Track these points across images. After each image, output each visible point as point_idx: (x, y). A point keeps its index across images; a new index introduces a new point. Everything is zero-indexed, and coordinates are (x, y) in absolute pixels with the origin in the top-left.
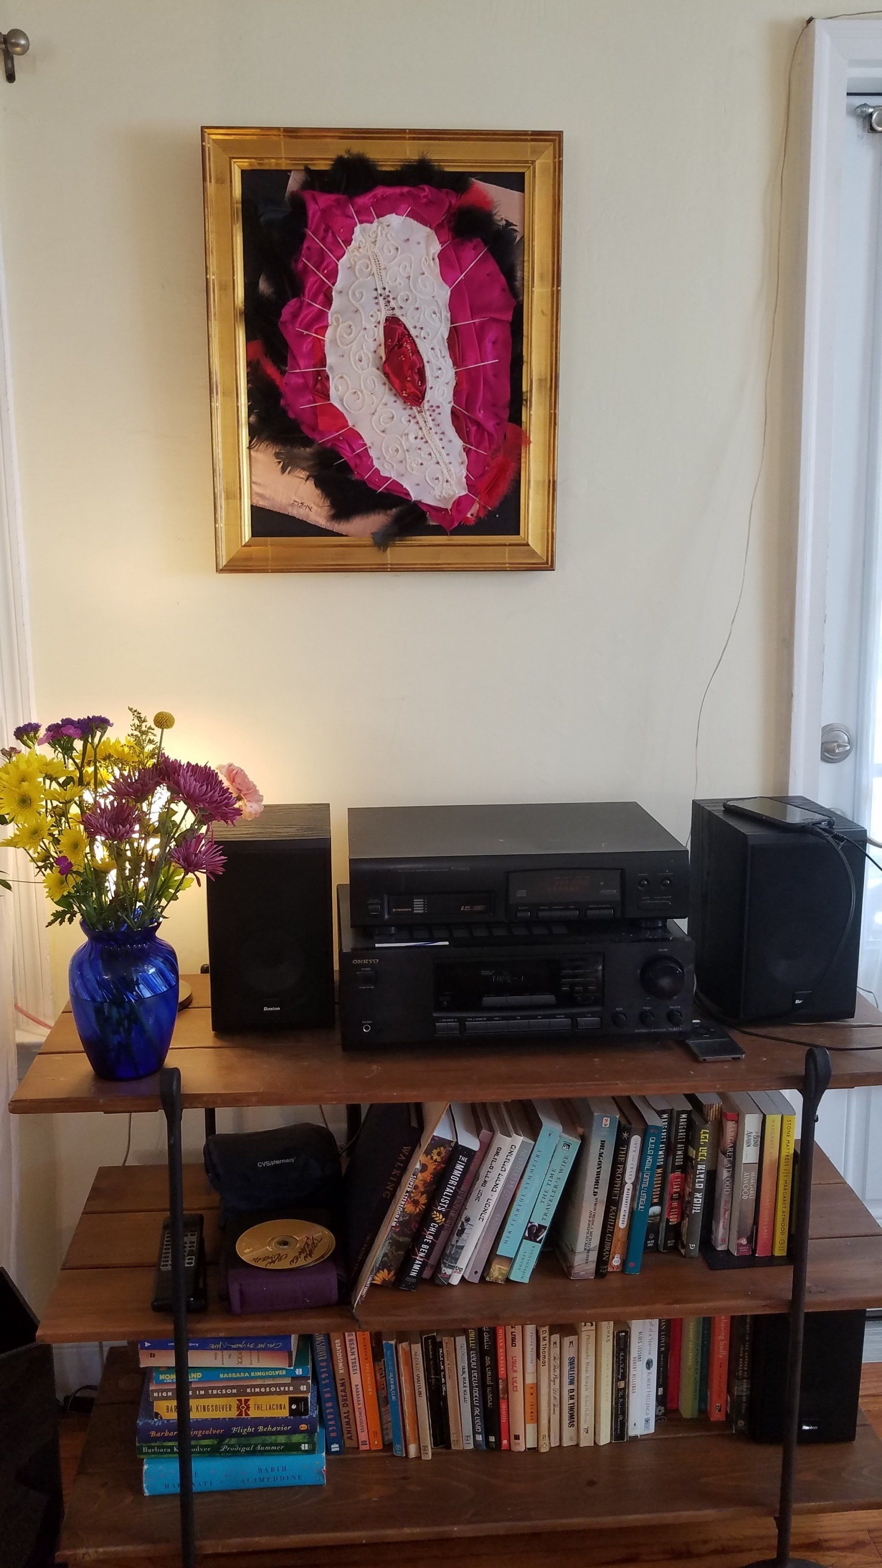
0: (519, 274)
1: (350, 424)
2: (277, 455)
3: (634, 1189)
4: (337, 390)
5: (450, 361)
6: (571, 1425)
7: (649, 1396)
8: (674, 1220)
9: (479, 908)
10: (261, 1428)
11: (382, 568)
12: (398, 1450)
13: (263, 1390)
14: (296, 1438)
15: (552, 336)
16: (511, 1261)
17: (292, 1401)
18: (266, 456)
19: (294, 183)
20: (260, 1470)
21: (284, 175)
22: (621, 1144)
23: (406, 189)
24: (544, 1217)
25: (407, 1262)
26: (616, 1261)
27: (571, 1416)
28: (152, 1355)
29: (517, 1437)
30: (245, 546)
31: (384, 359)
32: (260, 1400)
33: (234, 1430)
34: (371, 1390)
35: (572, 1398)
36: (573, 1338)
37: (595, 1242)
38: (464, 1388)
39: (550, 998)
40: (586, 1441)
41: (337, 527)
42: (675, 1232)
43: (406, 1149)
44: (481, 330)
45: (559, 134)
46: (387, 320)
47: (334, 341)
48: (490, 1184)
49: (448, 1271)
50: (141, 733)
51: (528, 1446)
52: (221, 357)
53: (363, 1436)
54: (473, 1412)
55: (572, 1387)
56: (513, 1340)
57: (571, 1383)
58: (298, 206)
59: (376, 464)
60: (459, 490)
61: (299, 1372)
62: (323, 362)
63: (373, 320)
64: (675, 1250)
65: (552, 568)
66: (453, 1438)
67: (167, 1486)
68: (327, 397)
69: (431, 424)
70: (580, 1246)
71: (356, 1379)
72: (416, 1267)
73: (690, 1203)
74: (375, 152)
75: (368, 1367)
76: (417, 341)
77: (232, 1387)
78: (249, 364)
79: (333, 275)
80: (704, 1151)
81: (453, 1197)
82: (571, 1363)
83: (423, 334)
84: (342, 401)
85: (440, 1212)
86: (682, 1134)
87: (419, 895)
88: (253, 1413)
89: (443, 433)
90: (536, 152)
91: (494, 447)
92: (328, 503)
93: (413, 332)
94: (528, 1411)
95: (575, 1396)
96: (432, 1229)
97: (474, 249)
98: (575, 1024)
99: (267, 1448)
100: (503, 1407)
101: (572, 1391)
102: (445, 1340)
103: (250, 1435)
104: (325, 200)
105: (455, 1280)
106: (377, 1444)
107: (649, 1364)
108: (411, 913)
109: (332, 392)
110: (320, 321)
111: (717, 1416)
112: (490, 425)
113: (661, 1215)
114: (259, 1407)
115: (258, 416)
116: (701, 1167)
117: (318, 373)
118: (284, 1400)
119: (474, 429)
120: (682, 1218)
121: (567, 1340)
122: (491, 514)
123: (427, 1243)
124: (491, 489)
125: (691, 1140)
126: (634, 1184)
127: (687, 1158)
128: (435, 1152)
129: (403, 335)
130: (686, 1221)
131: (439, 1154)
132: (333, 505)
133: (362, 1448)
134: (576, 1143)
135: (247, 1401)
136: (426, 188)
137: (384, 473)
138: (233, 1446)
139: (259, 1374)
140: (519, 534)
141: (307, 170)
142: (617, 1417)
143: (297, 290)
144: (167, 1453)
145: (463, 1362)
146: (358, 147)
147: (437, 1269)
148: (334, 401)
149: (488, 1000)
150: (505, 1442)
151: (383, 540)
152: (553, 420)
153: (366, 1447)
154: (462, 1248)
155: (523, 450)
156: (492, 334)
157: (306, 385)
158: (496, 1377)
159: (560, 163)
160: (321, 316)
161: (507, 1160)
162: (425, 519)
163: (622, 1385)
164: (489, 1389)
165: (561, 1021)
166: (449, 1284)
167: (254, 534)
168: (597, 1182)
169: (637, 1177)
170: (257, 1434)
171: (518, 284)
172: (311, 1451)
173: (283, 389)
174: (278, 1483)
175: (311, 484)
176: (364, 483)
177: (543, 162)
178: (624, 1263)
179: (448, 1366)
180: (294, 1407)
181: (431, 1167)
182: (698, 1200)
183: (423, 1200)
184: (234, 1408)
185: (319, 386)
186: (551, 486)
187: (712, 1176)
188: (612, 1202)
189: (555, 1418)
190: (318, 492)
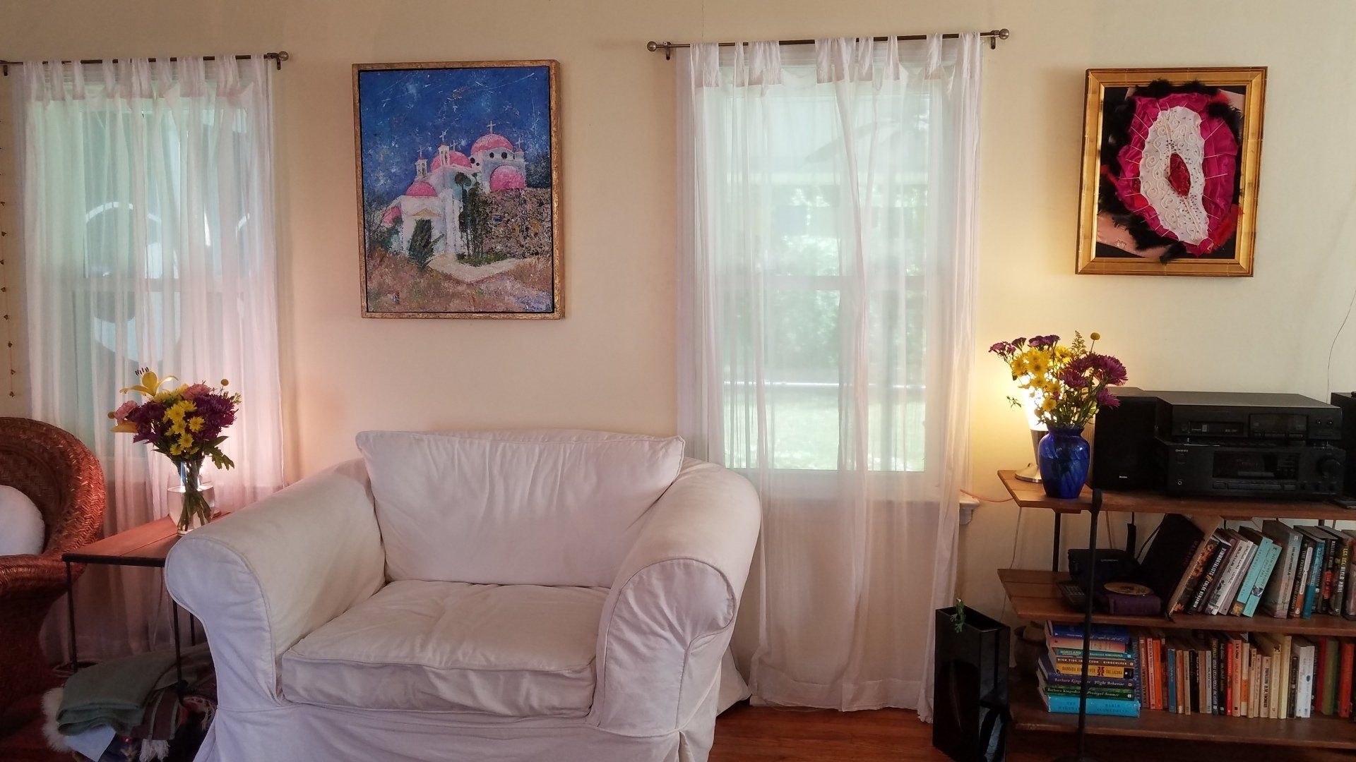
0: (1240, 133)
1: (1149, 204)
2: (1113, 219)
3: (1308, 575)
4: (1144, 188)
5: (1203, 175)
6: (1265, 706)
7: (1307, 696)
8: (1326, 597)
9: (1235, 431)
10: (1109, 683)
11: (1161, 274)
12: (1172, 709)
13: (1111, 663)
14: (1125, 691)
15: (1257, 162)
16: (1244, 605)
17: (1126, 670)
18: (1108, 219)
19: (1129, 93)
20: (1106, 705)
21: (1126, 89)
22: (1303, 550)
23: (1185, 94)
24: (1262, 583)
25: (1192, 600)
26: (1297, 612)
27: (1265, 701)
28: (1056, 642)
29: (1236, 709)
30: (1092, 261)
31: (1169, 174)
32: (1109, 668)
33: (1096, 682)
34: (1159, 677)
35: (1266, 691)
36: (1268, 658)
37: (1288, 599)
38: (1209, 680)
39: (1271, 474)
40: (1273, 716)
41: (1141, 254)
42: (1327, 603)
43: (1196, 543)
44: (1220, 159)
45: (1266, 68)
46: (1172, 155)
47: (1144, 165)
48: (1235, 565)
49: (1212, 607)
50: (1079, 343)
51: (1242, 714)
52: (1087, 172)
53: (1153, 701)
54: (1212, 693)
55: (1266, 685)
56: (1237, 655)
57: (1266, 683)
58: (1132, 103)
59: (1162, 223)
60: (1203, 236)
61: (1129, 656)
62: (1138, 174)
63: (1165, 155)
64: (1326, 613)
65: (1252, 276)
66: (1201, 707)
67: (1060, 708)
68: (1139, 191)
69: (1191, 204)
70: (1280, 600)
71: (1151, 670)
72: (1197, 603)
73: (1337, 587)
74: (1171, 78)
75: (1158, 664)
76: (1187, 165)
77: (1096, 660)
78: (1101, 175)
79: (1146, 134)
80: (1344, 560)
81: (1218, 568)
82: (1267, 672)
83: (1190, 162)
84: (1146, 193)
85: (1210, 576)
86: (1332, 551)
87: (1206, 422)
88: (1105, 675)
89: (1197, 209)
90: (1254, 77)
91: (1223, 215)
92: (1135, 241)
93: (1185, 161)
94: (1243, 693)
95: (1268, 690)
96: (1206, 584)
97: (1218, 121)
98: (1283, 488)
99: (1111, 695)
100: (1229, 692)
101: (1266, 687)
102: (1200, 652)
103: (1104, 686)
104: (1145, 100)
105: (1215, 612)
106: (1160, 706)
107: (1308, 678)
108: (1201, 432)
109: (1142, 189)
110: (1137, 157)
111: (1344, 714)
112: (1222, 205)
113: (1319, 593)
114: (1108, 672)
115: (1103, 199)
116: (1343, 568)
117: (1135, 180)
118: (1122, 669)
119: (1213, 206)
120: (1331, 596)
121: (1265, 658)
122: (1220, 249)
123: (1202, 591)
124: (1222, 234)
125: (1338, 554)
126: (1308, 572)
127: (1335, 564)
128: (1209, 546)
129: (1180, 162)
130: (1334, 597)
131: (1210, 548)
132: (1138, 243)
133: (1152, 708)
134: (1280, 549)
135: (1103, 668)
136: (1196, 94)
137: (1165, 227)
138: (1094, 692)
139: (1110, 655)
140: (1234, 258)
141: (1137, 87)
142: (1290, 705)
143: (1128, 141)
144: (1059, 692)
145: (1209, 665)
146: (1164, 76)
147: (1206, 605)
148: (1142, 192)
149: (1240, 473)
150: (1229, 711)
151: (1164, 260)
152: (1255, 203)
153: (1154, 708)
154: (1219, 596)
155: (1239, 216)
156: (1226, 160)
157: (1128, 185)
158: (1226, 674)
159: (1265, 81)
160: (1139, 153)
161: (1244, 553)
162: (1185, 250)
163: (1294, 687)
164: (1222, 681)
165: (1276, 486)
166: (1212, 615)
167: (1097, 256)
168: (1290, 568)
169: (1310, 568)
170: (1106, 686)
171: (1240, 138)
172: (1132, 699)
173: (1118, 187)
174: (1116, 713)
175: (1127, 232)
176: (1155, 232)
177: (1256, 81)
178: (1302, 613)
179: (1200, 667)
180: (1126, 673)
181: (1206, 554)
182: (1341, 585)
183: (1201, 570)
184: (1096, 671)
185: (1135, 186)
186: (1253, 235)
187: (1347, 576)
188: (1297, 579)
189: (1257, 701)
190: (1131, 236)
